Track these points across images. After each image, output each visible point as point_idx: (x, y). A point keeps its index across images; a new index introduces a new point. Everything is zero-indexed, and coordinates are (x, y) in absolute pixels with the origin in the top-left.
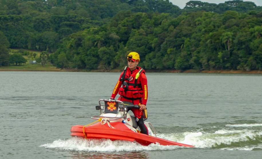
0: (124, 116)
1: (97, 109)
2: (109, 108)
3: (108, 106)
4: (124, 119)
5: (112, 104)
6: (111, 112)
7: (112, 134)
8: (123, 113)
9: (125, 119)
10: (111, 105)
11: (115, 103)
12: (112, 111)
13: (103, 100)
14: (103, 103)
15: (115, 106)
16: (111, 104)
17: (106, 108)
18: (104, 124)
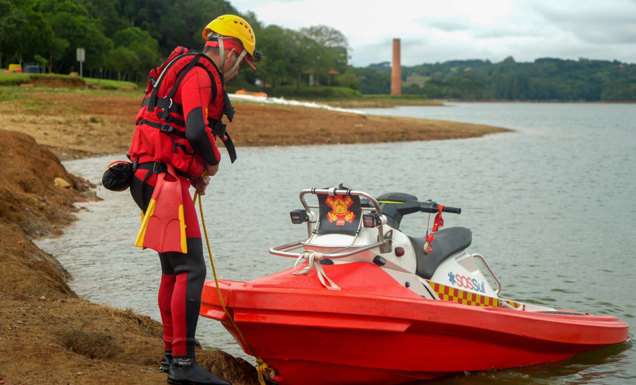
0: (381, 243)
1: (294, 221)
2: (333, 217)
3: (330, 209)
4: (382, 251)
5: (342, 202)
6: (338, 229)
7: (320, 310)
8: (376, 230)
9: (385, 249)
10: (339, 207)
11: (349, 201)
12: (340, 226)
13: (312, 192)
14: (313, 201)
15: (350, 209)
16: (339, 204)
17: (323, 216)
18: (305, 274)
